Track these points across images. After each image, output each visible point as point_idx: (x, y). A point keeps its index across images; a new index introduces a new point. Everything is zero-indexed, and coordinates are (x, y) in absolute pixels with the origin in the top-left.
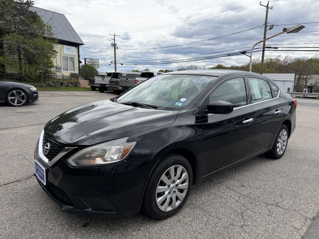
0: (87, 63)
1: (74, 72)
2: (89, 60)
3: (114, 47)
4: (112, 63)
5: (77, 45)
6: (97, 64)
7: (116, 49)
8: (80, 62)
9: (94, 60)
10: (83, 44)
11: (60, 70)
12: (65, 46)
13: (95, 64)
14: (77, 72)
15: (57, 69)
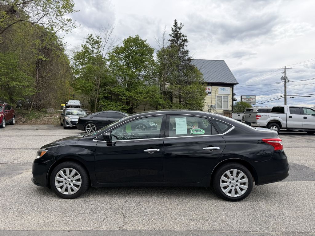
0: (243, 100)
1: (227, 109)
2: (245, 97)
3: (284, 81)
4: (281, 97)
5: (231, 85)
6: (254, 100)
7: (287, 82)
8: (234, 100)
9: (250, 97)
10: (237, 84)
11: (214, 108)
12: (220, 87)
13: (252, 100)
14: (230, 109)
15: (211, 107)
